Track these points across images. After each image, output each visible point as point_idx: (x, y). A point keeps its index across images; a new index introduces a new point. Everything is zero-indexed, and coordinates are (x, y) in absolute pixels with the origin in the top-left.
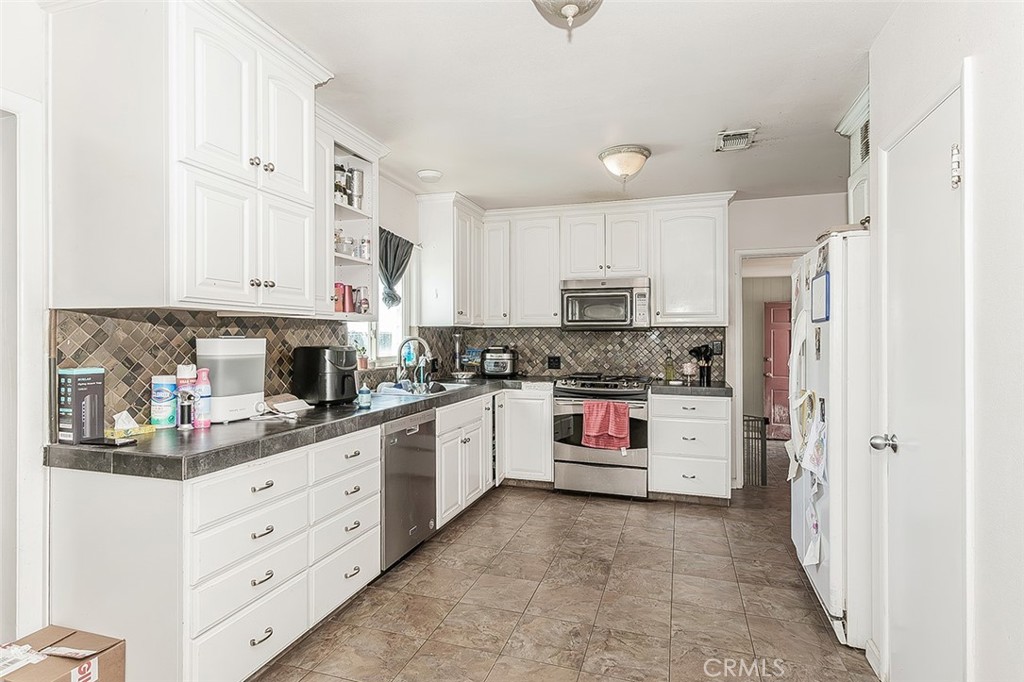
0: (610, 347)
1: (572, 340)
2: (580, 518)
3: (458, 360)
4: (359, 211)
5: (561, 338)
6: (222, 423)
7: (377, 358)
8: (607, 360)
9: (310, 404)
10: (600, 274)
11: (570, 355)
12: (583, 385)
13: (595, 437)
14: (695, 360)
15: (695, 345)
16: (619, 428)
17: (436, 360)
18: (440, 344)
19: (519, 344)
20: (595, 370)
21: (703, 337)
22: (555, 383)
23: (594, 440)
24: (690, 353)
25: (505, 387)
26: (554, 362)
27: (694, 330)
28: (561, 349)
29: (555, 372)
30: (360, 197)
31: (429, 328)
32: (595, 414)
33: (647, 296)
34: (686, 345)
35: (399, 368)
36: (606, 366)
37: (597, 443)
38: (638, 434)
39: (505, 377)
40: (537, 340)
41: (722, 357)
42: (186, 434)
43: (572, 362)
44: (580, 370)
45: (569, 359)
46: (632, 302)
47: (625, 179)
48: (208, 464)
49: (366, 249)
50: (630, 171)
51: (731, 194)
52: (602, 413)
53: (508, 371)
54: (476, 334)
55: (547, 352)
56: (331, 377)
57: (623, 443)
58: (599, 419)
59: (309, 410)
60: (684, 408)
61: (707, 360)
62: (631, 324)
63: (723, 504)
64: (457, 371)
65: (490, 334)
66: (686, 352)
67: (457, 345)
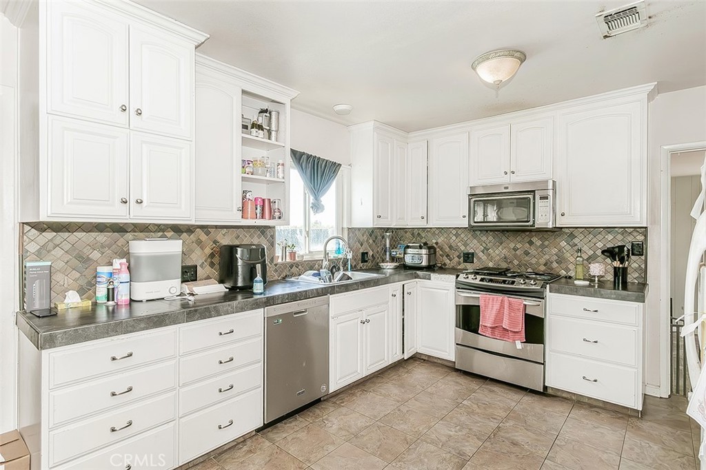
0: (519, 246)
1: (484, 238)
2: (465, 402)
3: (388, 253)
4: (276, 143)
5: (475, 237)
6: (142, 301)
7: (310, 252)
8: (516, 257)
9: (226, 288)
10: (505, 180)
11: (483, 252)
12: (482, 280)
13: (491, 328)
14: (608, 260)
15: (610, 245)
16: (513, 321)
17: (367, 253)
18: (371, 241)
19: (439, 241)
20: (504, 265)
21: (620, 237)
22: (458, 276)
23: (490, 330)
24: (603, 252)
25: (417, 277)
26: (468, 257)
27: (609, 229)
28: (474, 246)
29: (468, 265)
30: (277, 131)
31: (359, 229)
32: (491, 307)
33: (551, 198)
34: (600, 245)
35: (324, 260)
36: (516, 262)
37: (493, 333)
38: (534, 329)
39: (421, 269)
40: (454, 238)
41: (643, 257)
42: (111, 308)
43: (484, 258)
44: (491, 265)
45: (481, 254)
46: (534, 203)
47: (499, 85)
48: (66, 338)
49: (280, 170)
50: (503, 76)
51: (651, 86)
52: (497, 306)
53: (424, 263)
54: (406, 232)
55: (463, 248)
56: (242, 268)
57: (517, 336)
58: (494, 312)
59: (225, 292)
60: (585, 310)
61: (622, 261)
62: (533, 226)
63: (633, 414)
64: (387, 262)
65: (416, 233)
66: (599, 252)
67: (388, 241)
